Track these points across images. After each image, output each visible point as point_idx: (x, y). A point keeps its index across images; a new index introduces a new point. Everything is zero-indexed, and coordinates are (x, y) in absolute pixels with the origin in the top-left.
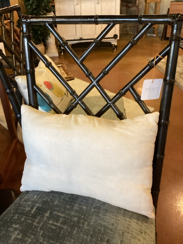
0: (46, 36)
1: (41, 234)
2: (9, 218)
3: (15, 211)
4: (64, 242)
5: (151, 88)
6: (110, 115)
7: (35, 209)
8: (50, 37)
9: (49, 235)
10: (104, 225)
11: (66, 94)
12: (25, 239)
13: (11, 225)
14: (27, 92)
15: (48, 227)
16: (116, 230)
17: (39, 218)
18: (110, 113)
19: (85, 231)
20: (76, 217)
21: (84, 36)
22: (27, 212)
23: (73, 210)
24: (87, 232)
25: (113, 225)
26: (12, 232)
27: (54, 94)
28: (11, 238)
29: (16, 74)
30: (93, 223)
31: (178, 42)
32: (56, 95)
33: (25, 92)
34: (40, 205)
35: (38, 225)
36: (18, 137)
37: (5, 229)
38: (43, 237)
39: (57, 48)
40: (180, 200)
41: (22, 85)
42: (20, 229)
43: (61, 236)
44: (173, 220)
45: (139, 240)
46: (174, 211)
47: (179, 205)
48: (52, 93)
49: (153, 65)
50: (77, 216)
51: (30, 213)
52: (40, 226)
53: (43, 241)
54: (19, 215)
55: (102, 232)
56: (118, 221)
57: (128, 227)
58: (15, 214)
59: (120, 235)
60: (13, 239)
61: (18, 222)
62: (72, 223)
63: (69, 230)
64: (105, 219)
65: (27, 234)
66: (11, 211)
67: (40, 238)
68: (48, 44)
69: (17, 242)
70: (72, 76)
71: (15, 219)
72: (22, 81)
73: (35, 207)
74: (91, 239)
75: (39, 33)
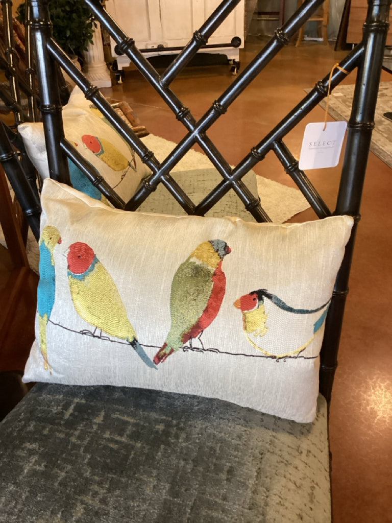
0: (84, 40)
1: (86, 460)
2: (17, 429)
3: (28, 415)
4: (136, 475)
5: (321, 143)
6: (227, 209)
7: (73, 410)
8: (92, 43)
9: (105, 462)
10: (221, 437)
11: (132, 164)
12: (53, 472)
13: (22, 445)
14: (47, 158)
15: (101, 446)
16: (246, 447)
17: (80, 428)
18: (228, 206)
19: (182, 453)
20: (160, 423)
21: (167, 41)
22: (54, 415)
23: (155, 410)
24: (186, 454)
25: (240, 437)
26: (23, 458)
27: (105, 165)
28: (22, 471)
29: (20, 120)
30: (198, 434)
31: (382, 36)
32: (109, 166)
33: (41, 159)
34: (83, 401)
35: (79, 442)
36: (30, 263)
37: (7, 454)
38: (91, 466)
39: (108, 68)
40: (376, 387)
41: (34, 143)
42: (40, 452)
43: (130, 463)
44: (362, 427)
45: (296, 468)
46: (363, 410)
47: (373, 397)
48: (102, 162)
49: (326, 89)
50: (162, 421)
51: (61, 419)
52: (84, 444)
53: (92, 476)
54: (38, 423)
55: (218, 451)
56: (250, 430)
57: (271, 441)
58: (29, 420)
59: (255, 457)
60: (27, 473)
61: (36, 436)
62: (153, 436)
63: (146, 451)
64: (222, 426)
65: (57, 461)
66: (20, 415)
67: (84, 469)
68: (89, 59)
69: (35, 478)
70: (144, 127)
71: (30, 432)
72: (33, 133)
73: (72, 406)
74: (193, 469)
75: (68, 36)
